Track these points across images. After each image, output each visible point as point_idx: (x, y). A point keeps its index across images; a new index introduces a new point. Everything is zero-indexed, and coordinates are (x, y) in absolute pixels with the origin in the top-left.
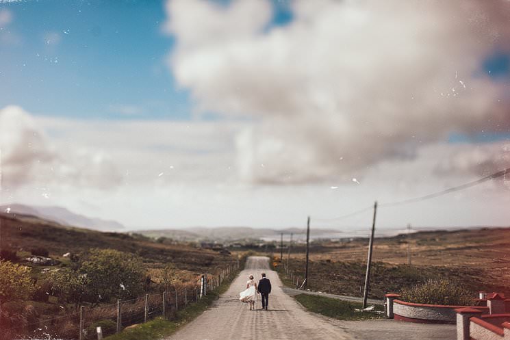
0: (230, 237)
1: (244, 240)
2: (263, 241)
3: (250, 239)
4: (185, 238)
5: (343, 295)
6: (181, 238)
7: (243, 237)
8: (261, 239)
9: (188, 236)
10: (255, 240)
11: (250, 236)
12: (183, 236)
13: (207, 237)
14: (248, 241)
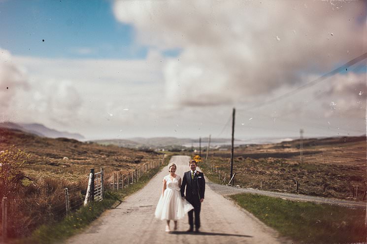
0: (161, 145)
1: (171, 146)
2: (184, 147)
3: (175, 146)
4: (129, 145)
5: (278, 191)
6: (126, 145)
7: (170, 144)
8: (183, 145)
9: (130, 144)
10: (179, 146)
11: (175, 144)
12: (127, 144)
13: (144, 145)
14: (173, 147)
